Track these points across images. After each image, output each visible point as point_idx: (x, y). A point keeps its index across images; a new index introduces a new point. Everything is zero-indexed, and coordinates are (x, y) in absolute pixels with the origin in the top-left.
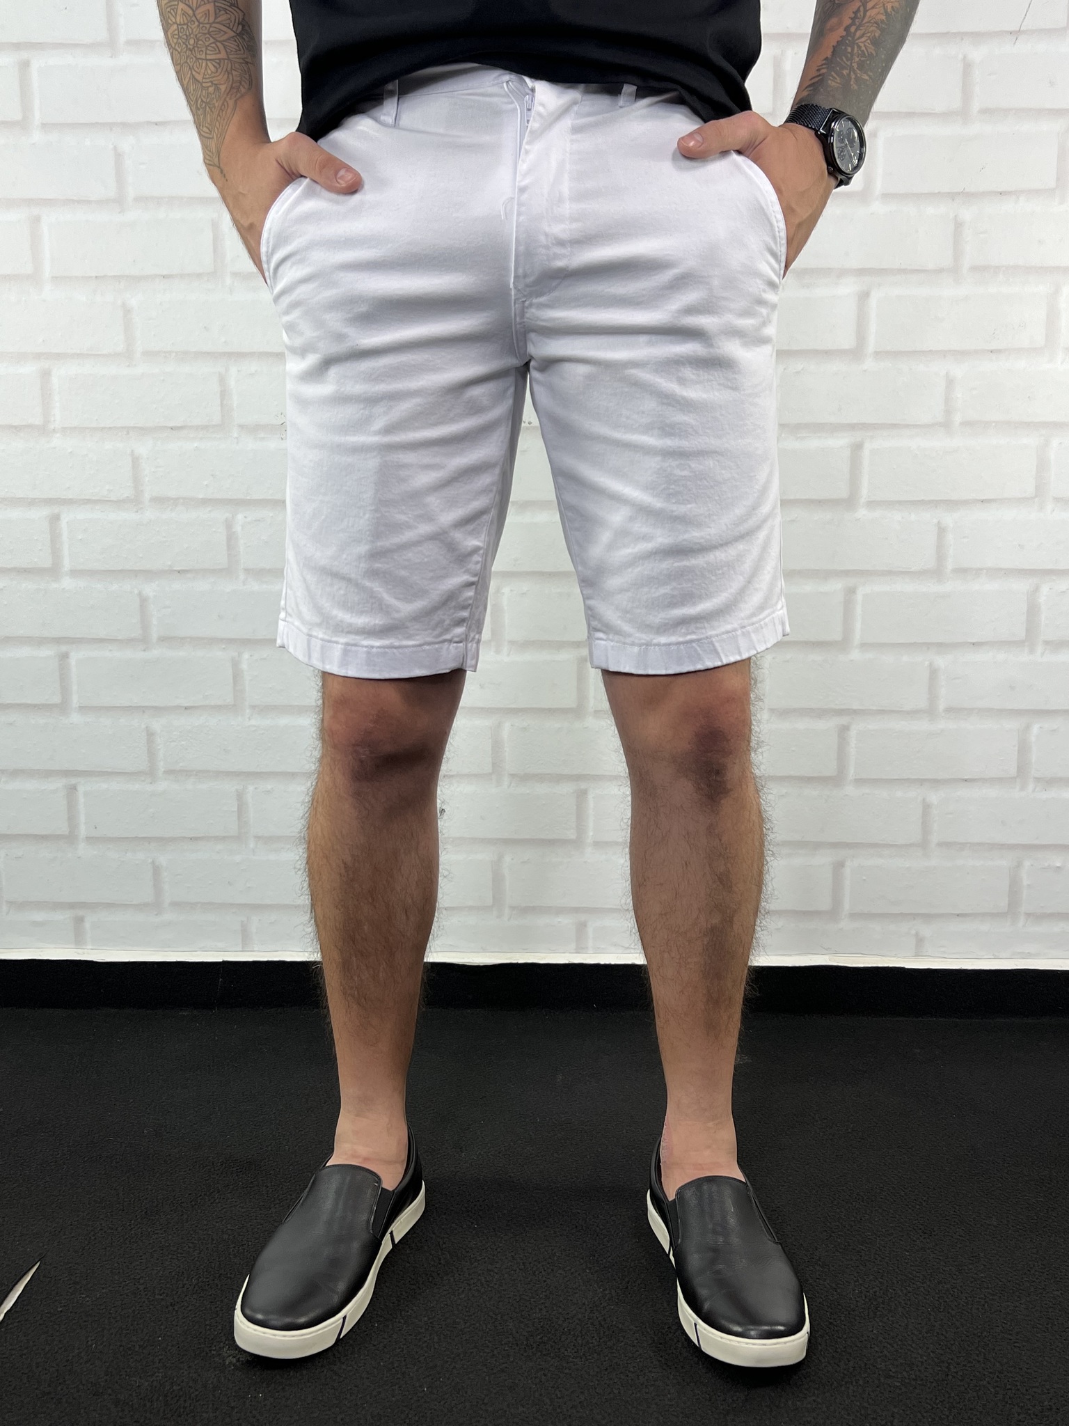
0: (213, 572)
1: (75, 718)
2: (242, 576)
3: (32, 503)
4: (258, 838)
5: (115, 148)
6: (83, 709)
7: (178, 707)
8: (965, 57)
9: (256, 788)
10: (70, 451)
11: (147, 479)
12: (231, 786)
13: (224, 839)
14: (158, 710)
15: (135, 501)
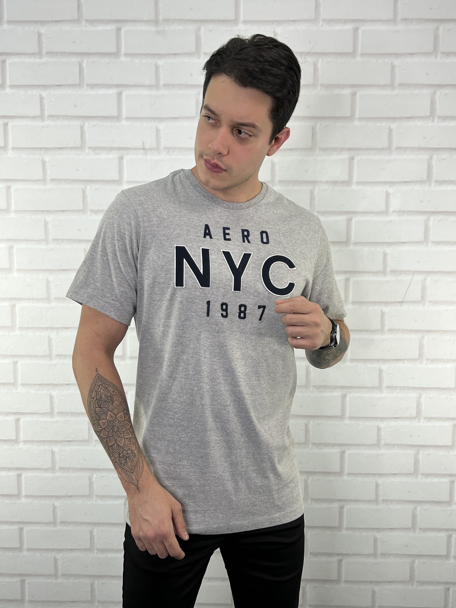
0: (83, 496)
1: (25, 553)
2: (95, 499)
3: (10, 469)
4: (99, 602)
5: (49, 337)
6: (29, 550)
7: (68, 549)
8: (382, 310)
9: (99, 582)
10: (26, 449)
11: (57, 460)
12: (88, 581)
13: (85, 602)
14: (59, 550)
15: (52, 469)
